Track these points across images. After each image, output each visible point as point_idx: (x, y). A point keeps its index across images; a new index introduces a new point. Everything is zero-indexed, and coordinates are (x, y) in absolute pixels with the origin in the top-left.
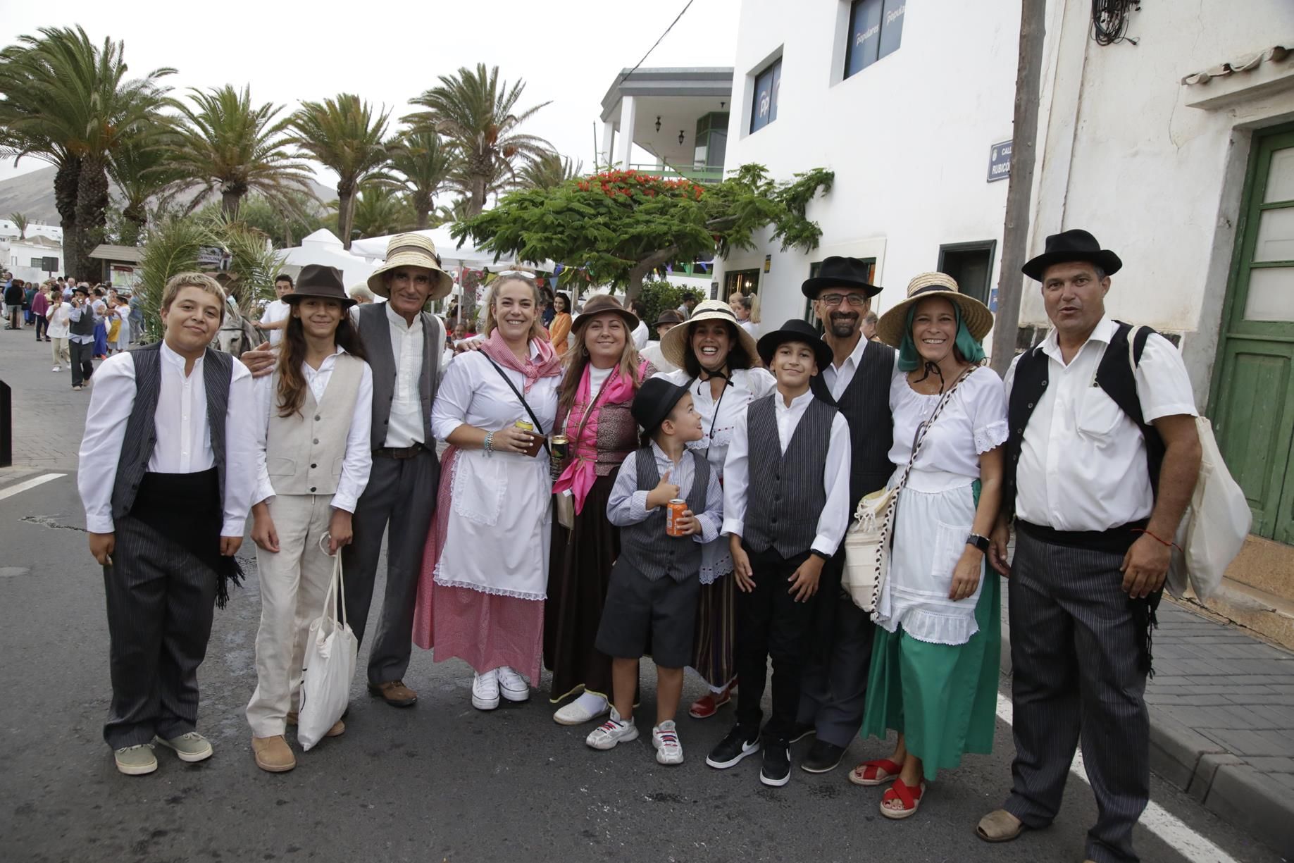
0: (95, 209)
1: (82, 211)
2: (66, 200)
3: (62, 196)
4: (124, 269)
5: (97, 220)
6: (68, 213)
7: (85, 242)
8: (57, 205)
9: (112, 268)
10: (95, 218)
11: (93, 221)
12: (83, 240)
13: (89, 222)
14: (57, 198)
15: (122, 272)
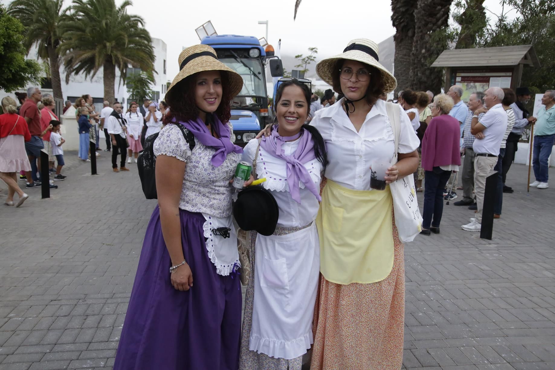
0: (439, 7)
1: (423, 12)
2: (401, 9)
3: (398, 6)
4: (475, 80)
5: (440, 22)
6: (402, 25)
7: (423, 51)
8: (392, 18)
9: (459, 79)
10: (438, 20)
11: (434, 24)
12: (422, 48)
13: (430, 25)
14: (393, 9)
15: (472, 84)
